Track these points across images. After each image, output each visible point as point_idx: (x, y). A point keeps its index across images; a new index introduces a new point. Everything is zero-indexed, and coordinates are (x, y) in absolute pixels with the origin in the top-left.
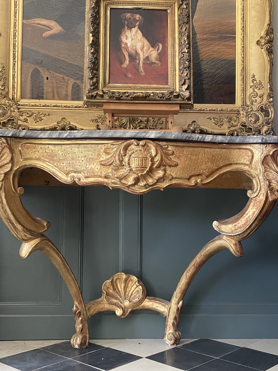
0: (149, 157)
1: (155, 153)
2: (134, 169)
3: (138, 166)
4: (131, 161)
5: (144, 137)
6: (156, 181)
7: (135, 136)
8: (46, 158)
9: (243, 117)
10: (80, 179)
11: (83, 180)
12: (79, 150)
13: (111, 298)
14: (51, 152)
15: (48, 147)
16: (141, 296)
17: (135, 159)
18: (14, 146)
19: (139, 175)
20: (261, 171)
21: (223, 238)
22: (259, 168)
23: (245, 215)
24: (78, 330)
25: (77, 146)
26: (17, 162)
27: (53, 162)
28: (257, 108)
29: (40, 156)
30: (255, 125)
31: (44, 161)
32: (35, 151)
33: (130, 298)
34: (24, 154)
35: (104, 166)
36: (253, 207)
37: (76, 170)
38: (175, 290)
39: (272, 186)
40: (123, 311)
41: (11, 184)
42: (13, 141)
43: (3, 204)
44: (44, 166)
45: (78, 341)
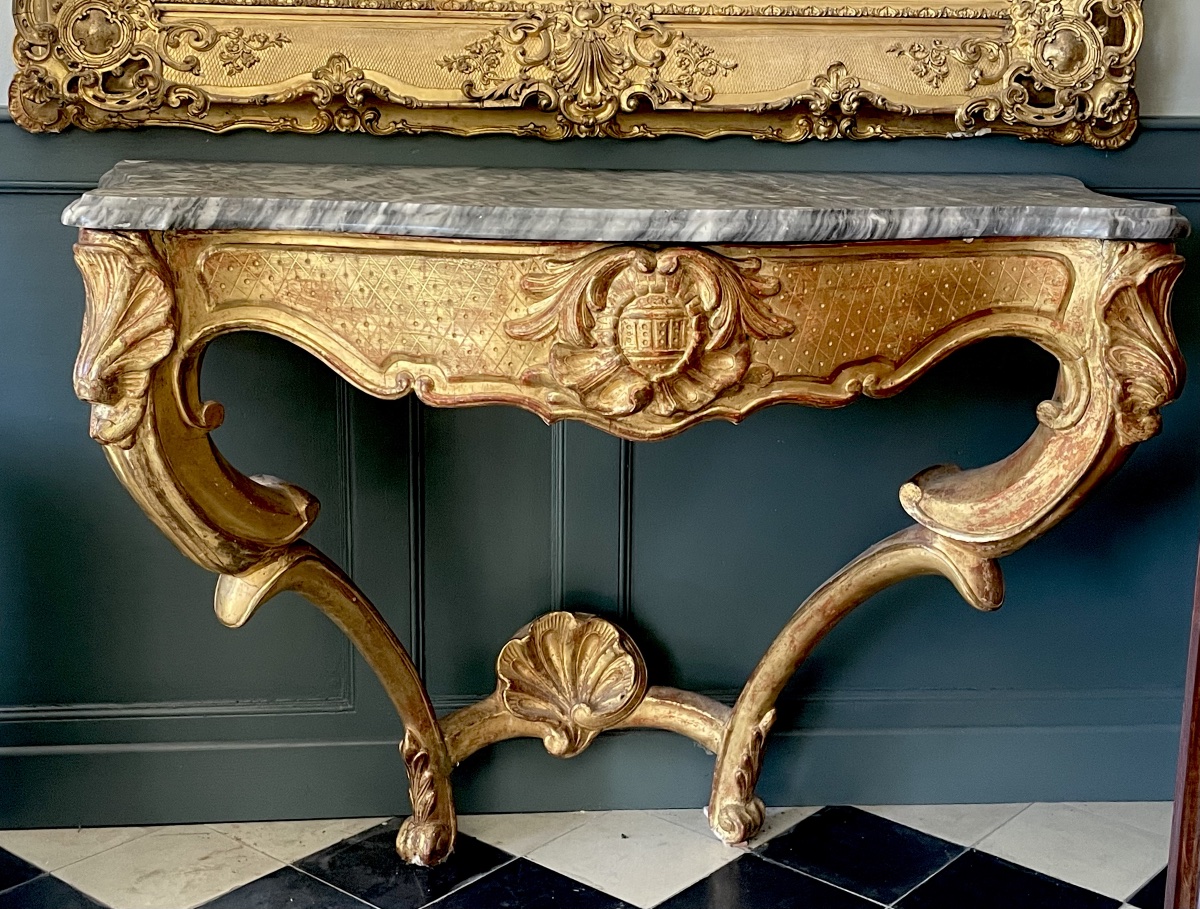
0: (690, 314)
1: (713, 300)
2: (634, 359)
3: (650, 350)
4: (623, 329)
5: (674, 240)
6: (712, 396)
7: (643, 234)
8: (300, 299)
9: (1022, 45)
10: (430, 386)
11: (444, 388)
12: (425, 278)
13: (527, 696)
14: (318, 278)
15: (307, 261)
16: (629, 689)
17: (640, 325)
18: (178, 258)
19: (654, 379)
20: (1095, 341)
21: (935, 545)
22: (1090, 329)
23: (1021, 483)
24: (418, 808)
25: (417, 260)
26: (194, 316)
27: (328, 317)
28: (1081, 11)
29: (277, 292)
30: (1066, 77)
31: (294, 313)
32: (258, 275)
33: (591, 694)
34: (219, 289)
35: (520, 342)
36: (1056, 462)
37: (414, 353)
38: (750, 676)
39: (1134, 397)
40: (570, 741)
41: (175, 399)
42: (174, 239)
43: (152, 474)
44: (293, 330)
45: (422, 844)
